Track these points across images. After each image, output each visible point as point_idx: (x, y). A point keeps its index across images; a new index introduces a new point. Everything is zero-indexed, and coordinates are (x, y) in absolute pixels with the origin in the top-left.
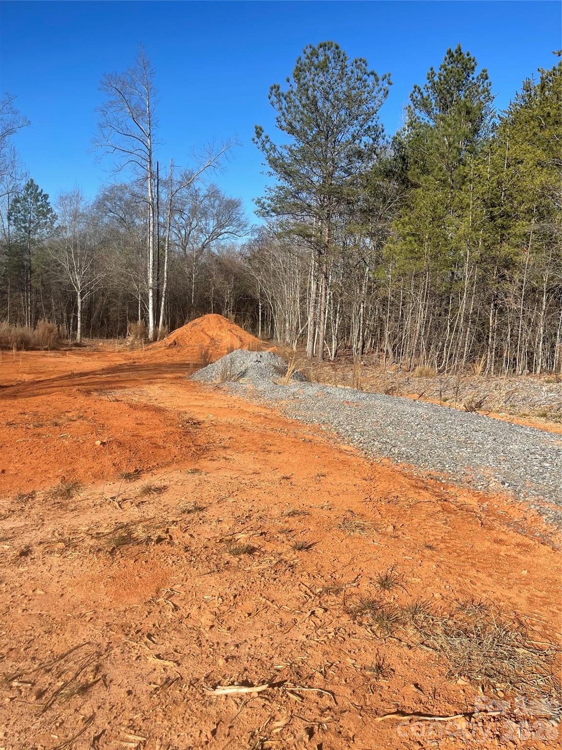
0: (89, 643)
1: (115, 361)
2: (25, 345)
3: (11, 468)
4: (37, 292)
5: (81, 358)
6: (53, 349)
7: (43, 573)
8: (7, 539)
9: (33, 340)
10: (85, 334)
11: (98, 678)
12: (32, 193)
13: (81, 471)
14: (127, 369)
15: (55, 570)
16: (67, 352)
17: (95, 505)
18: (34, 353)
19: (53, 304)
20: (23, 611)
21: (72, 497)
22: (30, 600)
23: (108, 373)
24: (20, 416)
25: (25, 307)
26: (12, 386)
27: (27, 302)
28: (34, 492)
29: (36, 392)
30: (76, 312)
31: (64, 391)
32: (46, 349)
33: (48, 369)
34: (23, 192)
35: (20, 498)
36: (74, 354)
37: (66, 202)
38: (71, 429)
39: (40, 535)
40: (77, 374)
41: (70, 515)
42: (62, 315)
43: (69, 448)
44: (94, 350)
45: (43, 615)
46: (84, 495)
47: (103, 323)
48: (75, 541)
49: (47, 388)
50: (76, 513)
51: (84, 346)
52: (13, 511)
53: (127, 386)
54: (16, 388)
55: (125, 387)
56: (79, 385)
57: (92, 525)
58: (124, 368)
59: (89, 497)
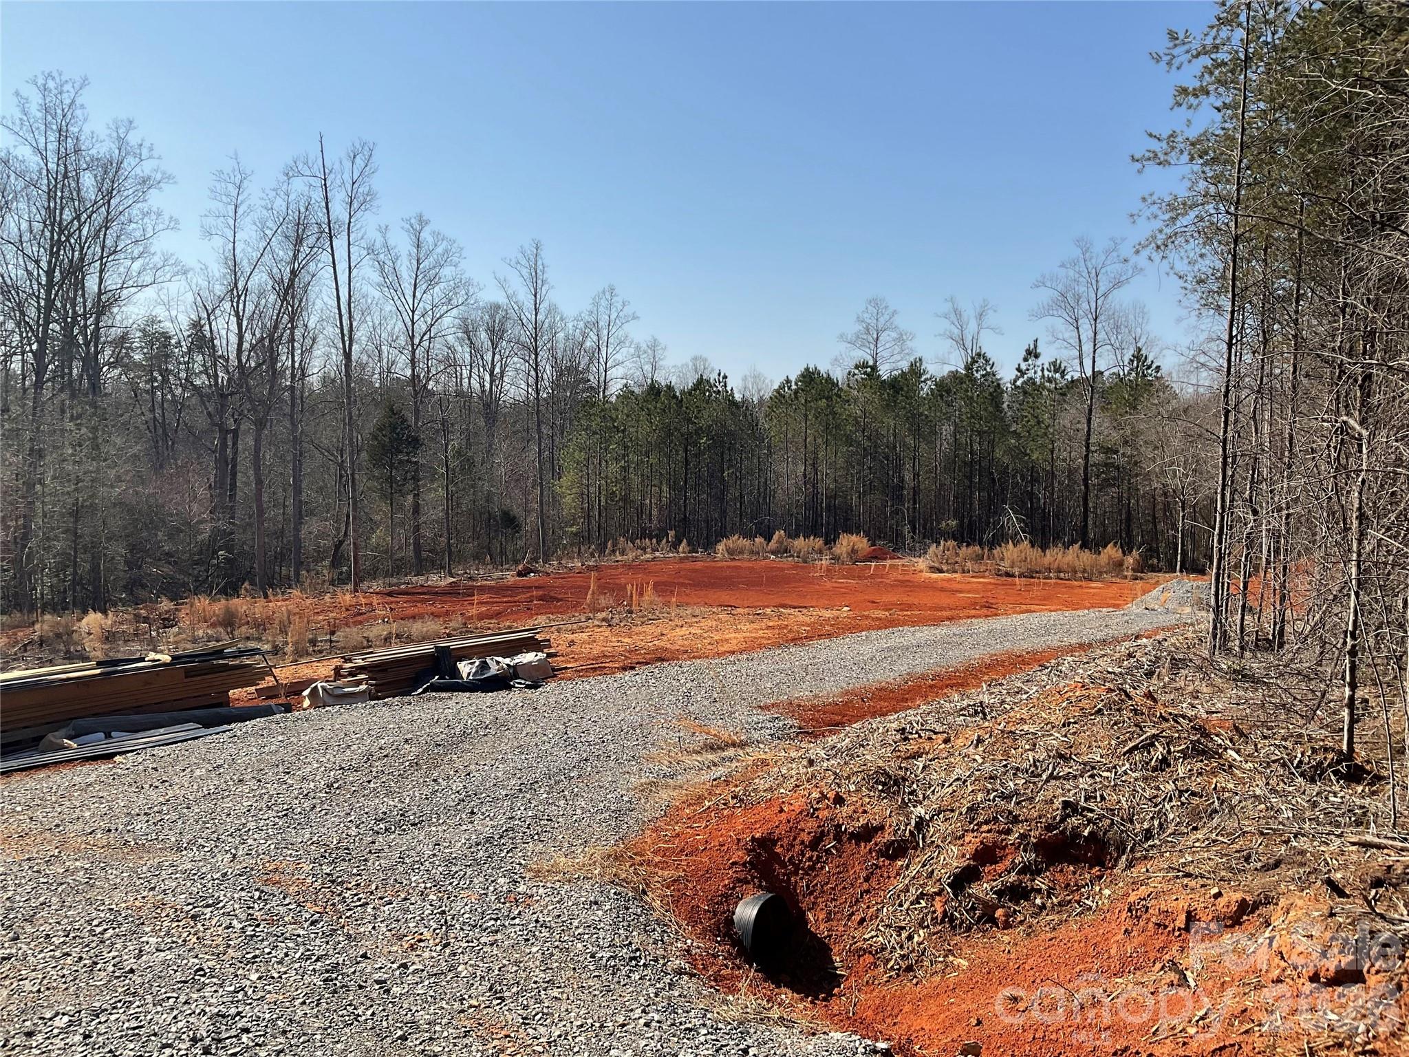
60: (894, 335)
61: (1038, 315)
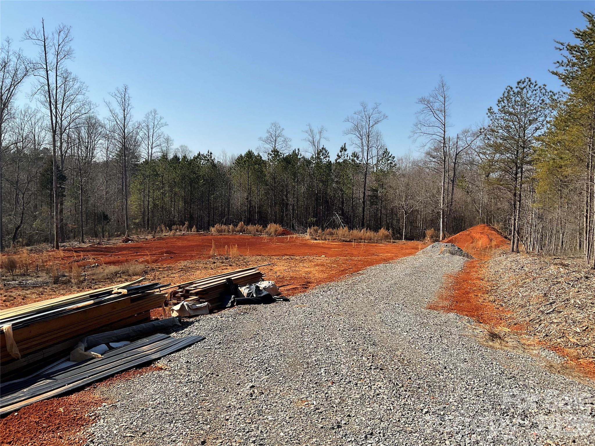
12: (386, 156)
60: (283, 139)
61: (346, 133)
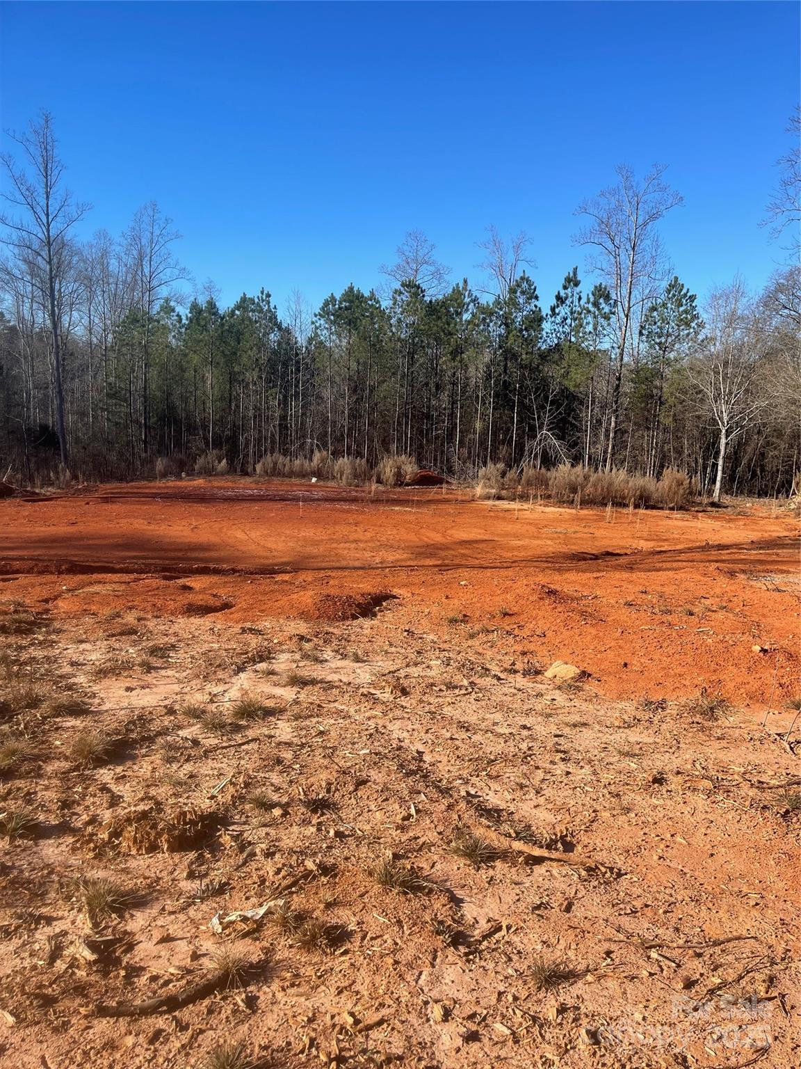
0: (755, 938)
1: (770, 531)
2: (645, 501)
3: (635, 662)
4: (665, 430)
5: (719, 523)
6: (681, 508)
7: (683, 815)
8: (634, 755)
9: (655, 496)
10: (726, 490)
11: (773, 995)
12: (674, 295)
13: (731, 685)
14: (792, 544)
15: (700, 816)
16: (700, 514)
17: (751, 739)
18: (655, 512)
19: (686, 445)
20: (660, 859)
21: (716, 720)
22: (668, 846)
23: (761, 548)
24: (641, 595)
25: (648, 451)
26: (626, 554)
27: (652, 443)
28: (664, 701)
29: (658, 565)
30: (716, 458)
31: (698, 569)
32: (672, 509)
33: (672, 536)
34: (662, 297)
35: (646, 705)
36: (709, 518)
37: (720, 302)
38: (713, 623)
39: (676, 763)
40: (713, 547)
41: (717, 744)
42: (696, 462)
43: (712, 648)
44: (739, 514)
45: (685, 873)
46: (734, 721)
47: (754, 475)
48: (725, 783)
49: (672, 561)
50: (724, 744)
51: (724, 507)
52: (638, 720)
53: (791, 570)
54: (632, 558)
55: (788, 572)
56: (717, 561)
57: (750, 768)
58: (786, 542)
59: (741, 725)
60: (432, 269)
61: (580, 241)
